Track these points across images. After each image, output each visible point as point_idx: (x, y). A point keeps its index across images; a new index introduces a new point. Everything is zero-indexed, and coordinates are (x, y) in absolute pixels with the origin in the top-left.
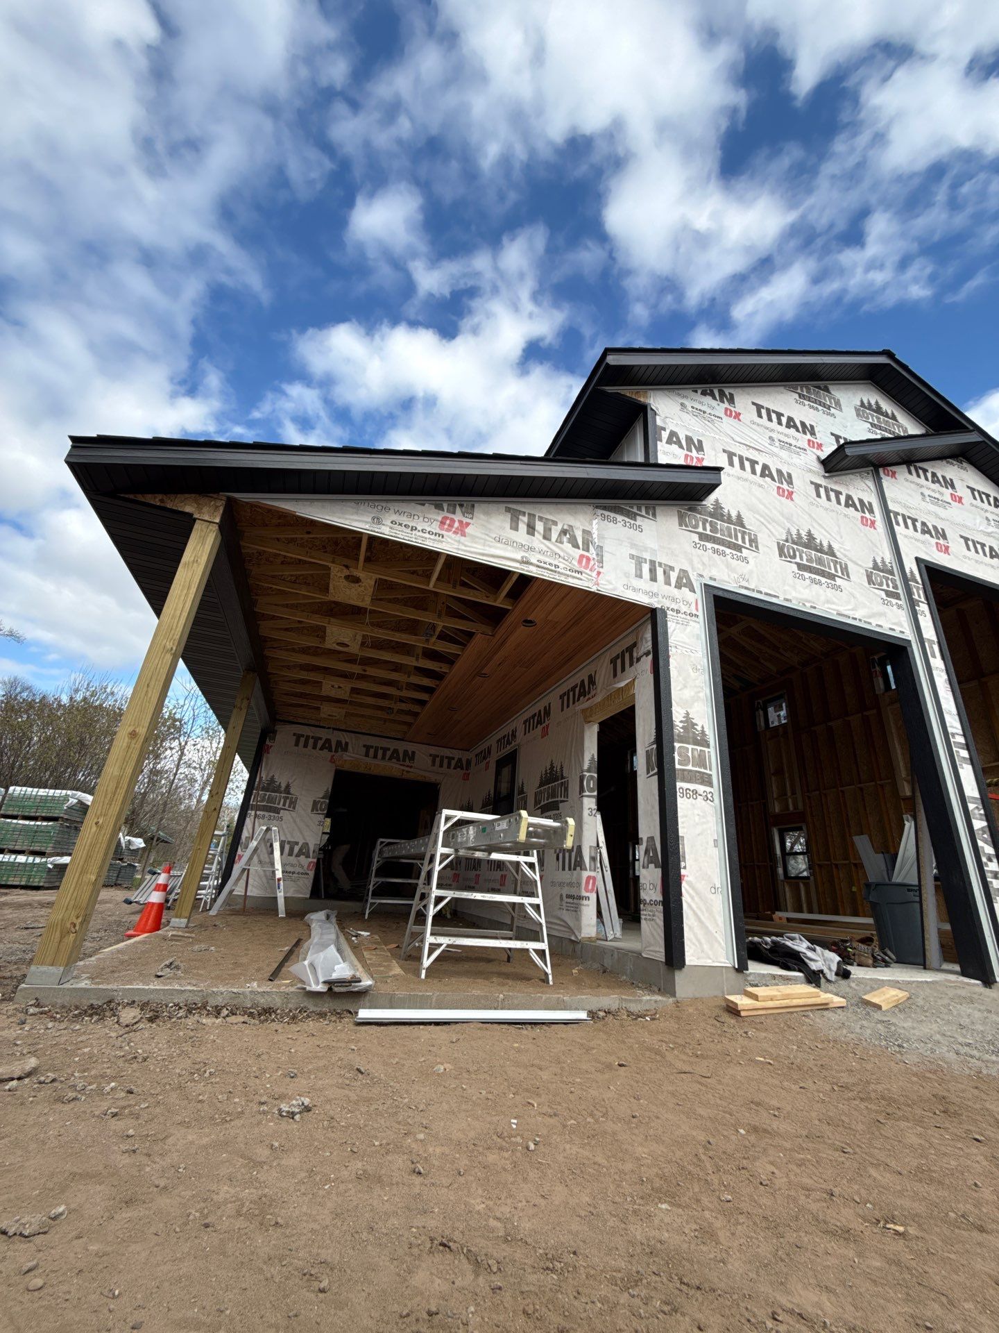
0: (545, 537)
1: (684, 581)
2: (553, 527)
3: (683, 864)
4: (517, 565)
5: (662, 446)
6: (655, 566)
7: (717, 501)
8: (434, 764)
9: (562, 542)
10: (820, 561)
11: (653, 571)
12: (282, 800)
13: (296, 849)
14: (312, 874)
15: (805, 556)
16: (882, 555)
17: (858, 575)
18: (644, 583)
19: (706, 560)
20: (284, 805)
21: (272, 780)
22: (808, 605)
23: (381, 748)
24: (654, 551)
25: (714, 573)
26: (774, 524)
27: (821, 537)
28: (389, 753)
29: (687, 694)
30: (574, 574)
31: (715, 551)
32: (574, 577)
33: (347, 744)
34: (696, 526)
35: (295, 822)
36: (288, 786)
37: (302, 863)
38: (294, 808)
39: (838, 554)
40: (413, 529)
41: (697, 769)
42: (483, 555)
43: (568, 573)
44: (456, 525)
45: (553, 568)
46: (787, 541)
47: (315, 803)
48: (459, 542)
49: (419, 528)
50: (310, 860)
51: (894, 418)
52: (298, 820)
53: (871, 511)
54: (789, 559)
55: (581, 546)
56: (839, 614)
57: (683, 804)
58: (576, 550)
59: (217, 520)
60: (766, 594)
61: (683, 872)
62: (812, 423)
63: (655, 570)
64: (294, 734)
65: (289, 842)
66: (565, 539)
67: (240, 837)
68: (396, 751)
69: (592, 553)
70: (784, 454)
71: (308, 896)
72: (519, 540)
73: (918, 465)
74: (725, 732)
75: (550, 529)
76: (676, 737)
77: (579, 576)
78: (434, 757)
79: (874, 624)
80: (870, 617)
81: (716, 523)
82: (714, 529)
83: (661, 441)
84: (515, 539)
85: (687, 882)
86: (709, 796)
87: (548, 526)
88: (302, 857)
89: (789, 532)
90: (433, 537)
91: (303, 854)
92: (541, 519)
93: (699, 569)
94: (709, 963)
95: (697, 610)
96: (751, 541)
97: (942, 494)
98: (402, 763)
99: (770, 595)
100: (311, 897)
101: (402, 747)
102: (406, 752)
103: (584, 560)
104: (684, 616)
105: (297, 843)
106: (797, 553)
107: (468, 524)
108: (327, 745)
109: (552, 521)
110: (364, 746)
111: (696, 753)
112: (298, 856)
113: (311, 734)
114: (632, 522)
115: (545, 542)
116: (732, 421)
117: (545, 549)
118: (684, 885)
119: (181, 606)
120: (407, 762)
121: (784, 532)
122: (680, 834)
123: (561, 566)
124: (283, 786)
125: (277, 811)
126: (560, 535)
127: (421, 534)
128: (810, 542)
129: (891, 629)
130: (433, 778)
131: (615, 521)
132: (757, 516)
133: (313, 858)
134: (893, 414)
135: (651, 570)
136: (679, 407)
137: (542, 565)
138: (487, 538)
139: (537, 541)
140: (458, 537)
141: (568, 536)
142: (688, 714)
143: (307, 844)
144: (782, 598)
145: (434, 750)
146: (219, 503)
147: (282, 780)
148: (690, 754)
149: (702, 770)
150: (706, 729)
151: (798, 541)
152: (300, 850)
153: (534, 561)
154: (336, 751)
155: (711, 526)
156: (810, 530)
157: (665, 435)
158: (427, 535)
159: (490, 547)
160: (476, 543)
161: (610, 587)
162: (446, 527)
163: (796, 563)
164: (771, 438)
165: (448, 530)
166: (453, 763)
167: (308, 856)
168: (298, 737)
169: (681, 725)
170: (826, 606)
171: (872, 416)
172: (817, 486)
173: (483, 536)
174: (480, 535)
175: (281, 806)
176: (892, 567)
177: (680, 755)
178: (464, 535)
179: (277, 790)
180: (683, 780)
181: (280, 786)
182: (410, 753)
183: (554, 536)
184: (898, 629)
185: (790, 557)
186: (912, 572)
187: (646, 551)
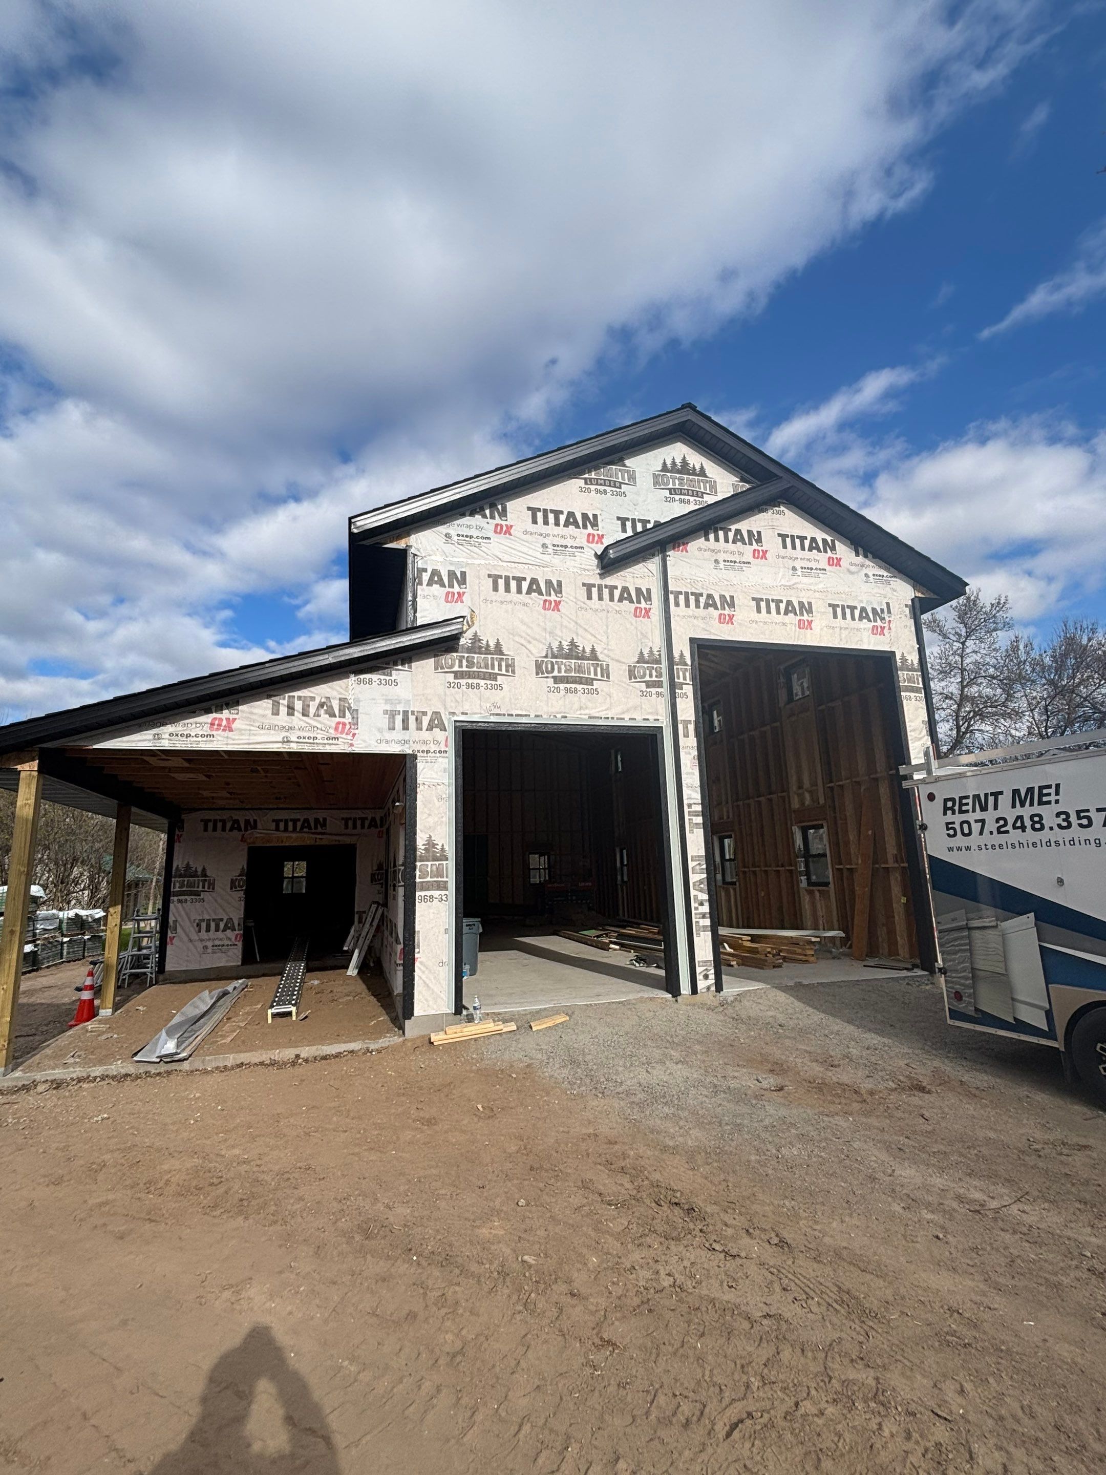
0: (304, 715)
1: (436, 722)
2: (311, 703)
3: (417, 950)
4: (280, 745)
5: (423, 590)
6: (407, 716)
7: (475, 635)
8: (347, 827)
9: (319, 716)
10: (579, 669)
11: (405, 722)
12: (201, 884)
13: (222, 925)
14: (240, 944)
15: (564, 667)
16: (650, 644)
17: (618, 672)
18: (398, 734)
19: (458, 697)
20: (203, 887)
21: (188, 866)
22: (559, 716)
23: (291, 820)
24: (408, 702)
25: (466, 707)
26: (534, 642)
27: (586, 644)
28: (299, 824)
29: (431, 821)
30: (330, 742)
31: (469, 686)
32: (330, 744)
33: (255, 821)
34: (452, 666)
35: (216, 901)
36: (204, 870)
37: (229, 936)
38: (213, 889)
39: (600, 657)
40: (188, 736)
41: (435, 879)
42: (249, 744)
43: (326, 741)
44: (224, 723)
45: (311, 741)
46: (546, 657)
47: (233, 882)
48: (227, 738)
49: (193, 734)
50: (237, 932)
51: (702, 473)
52: (219, 900)
53: (648, 598)
54: (546, 675)
55: (337, 714)
56: (590, 717)
57: (420, 908)
58: (333, 719)
59: (36, 769)
60: (517, 715)
61: (417, 955)
62: (598, 512)
63: (408, 719)
64: (202, 820)
65: (214, 920)
66: (322, 712)
67: (168, 922)
68: (306, 821)
69: (348, 718)
70: (556, 560)
71: (239, 963)
72: (280, 724)
73: (718, 526)
74: (461, 846)
75: (309, 706)
76: (418, 858)
77: (336, 742)
78: (346, 820)
79: (627, 719)
80: (623, 713)
81: (473, 657)
82: (470, 664)
83: (421, 584)
84: (276, 723)
85: (421, 963)
86: (444, 898)
87: (307, 703)
88: (228, 931)
89: (550, 647)
90: (205, 739)
91: (229, 928)
92: (299, 698)
93: (451, 707)
94: (433, 1012)
95: (446, 746)
96: (507, 666)
97: (741, 554)
98: (313, 831)
99: (521, 715)
100: (243, 964)
101: (311, 816)
102: (317, 821)
103: (341, 726)
104: (434, 755)
105: (222, 920)
106: (556, 667)
107: (234, 720)
108: (236, 826)
109: (311, 697)
110: (274, 821)
111: (434, 868)
112: (224, 930)
113: (218, 817)
114: (388, 678)
115: (305, 718)
116: (502, 538)
117: (304, 725)
118: (417, 964)
119: (23, 839)
120: (319, 830)
121: (545, 647)
122: (417, 929)
123: (319, 736)
124: (200, 870)
125: (197, 894)
126: (318, 709)
127: (195, 739)
128: (573, 652)
129: (644, 719)
130: (348, 840)
131: (370, 682)
132: (517, 639)
133: (239, 930)
134: (702, 468)
135: (403, 721)
136: (443, 539)
137: (301, 740)
138: (252, 728)
139: (297, 720)
140: (227, 733)
141: (325, 708)
142: (430, 837)
143: (231, 919)
144: (532, 716)
145: (345, 814)
146: (34, 754)
147: (197, 865)
148: (429, 869)
149: (440, 879)
150: (446, 848)
151: (559, 654)
152: (226, 925)
153: (294, 739)
154: (246, 830)
155: (467, 661)
156: (573, 639)
157: (426, 577)
158: (200, 739)
159: (255, 735)
160: (242, 735)
161: (364, 745)
162: (215, 727)
163: (554, 677)
164: (544, 546)
165: (218, 730)
166: (367, 823)
167: (234, 930)
168: (206, 822)
169: (423, 847)
170: (579, 712)
171: (674, 479)
172: (589, 587)
173: (248, 727)
174: (244, 727)
175: (200, 889)
176: (660, 655)
177: (420, 871)
178: (231, 730)
179: (195, 875)
180: (422, 890)
181: (196, 871)
182: (321, 820)
183: (312, 710)
184: (651, 717)
185: (548, 673)
186: (682, 655)
187: (400, 703)
